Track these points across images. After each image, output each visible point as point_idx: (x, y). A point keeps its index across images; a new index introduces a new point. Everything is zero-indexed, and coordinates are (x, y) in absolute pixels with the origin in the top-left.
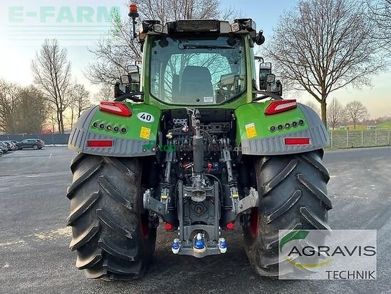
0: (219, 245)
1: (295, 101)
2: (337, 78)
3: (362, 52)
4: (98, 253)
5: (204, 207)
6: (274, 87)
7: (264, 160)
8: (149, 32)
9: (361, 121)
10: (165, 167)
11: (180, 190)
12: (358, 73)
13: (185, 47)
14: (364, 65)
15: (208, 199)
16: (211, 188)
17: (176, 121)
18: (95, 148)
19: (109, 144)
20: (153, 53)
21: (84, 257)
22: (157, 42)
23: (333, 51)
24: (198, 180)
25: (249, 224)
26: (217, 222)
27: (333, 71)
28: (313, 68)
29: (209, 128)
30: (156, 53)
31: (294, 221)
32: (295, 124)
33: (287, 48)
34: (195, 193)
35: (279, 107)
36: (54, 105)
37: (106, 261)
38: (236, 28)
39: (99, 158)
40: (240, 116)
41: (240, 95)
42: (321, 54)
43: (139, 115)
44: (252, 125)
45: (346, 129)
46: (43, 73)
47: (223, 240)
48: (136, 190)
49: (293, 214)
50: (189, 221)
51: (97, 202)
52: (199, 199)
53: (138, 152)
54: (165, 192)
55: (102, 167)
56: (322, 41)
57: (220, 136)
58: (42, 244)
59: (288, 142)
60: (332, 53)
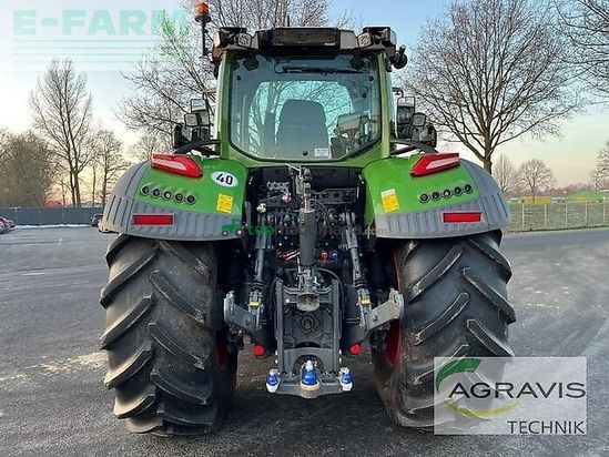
0: (340, 378)
1: (457, 155)
2: (508, 124)
3: (546, 83)
4: (150, 392)
5: (316, 319)
6: (423, 134)
7: (411, 246)
8: (229, 47)
9: (543, 190)
10: (255, 257)
11: (278, 294)
12: (541, 116)
13: (285, 70)
14: (549, 105)
15: (323, 307)
16: (327, 290)
17: (272, 186)
18: (146, 227)
19: (167, 220)
20: (235, 79)
21: (126, 399)
22: (240, 62)
23: (502, 83)
24: (308, 277)
25: (384, 347)
26: (336, 344)
27: (502, 113)
28: (471, 108)
29: (324, 196)
30: (239, 78)
31: (458, 341)
32: (458, 191)
33: (432, 76)
34: (303, 298)
35: (433, 165)
36: (64, 163)
37: (162, 405)
38: (365, 42)
39: (151, 242)
40: (371, 177)
41: (371, 146)
42: (484, 86)
43: (214, 176)
44: (393, 191)
45: (520, 202)
46: (49, 111)
47: (346, 371)
48: (209, 292)
49: (457, 329)
50: (293, 342)
51: (148, 312)
52: (309, 307)
53: (215, 233)
54: (255, 296)
55: (156, 257)
56: (485, 66)
57: (339, 209)
58: (54, 379)
59: (448, 218)
60: (500, 85)
